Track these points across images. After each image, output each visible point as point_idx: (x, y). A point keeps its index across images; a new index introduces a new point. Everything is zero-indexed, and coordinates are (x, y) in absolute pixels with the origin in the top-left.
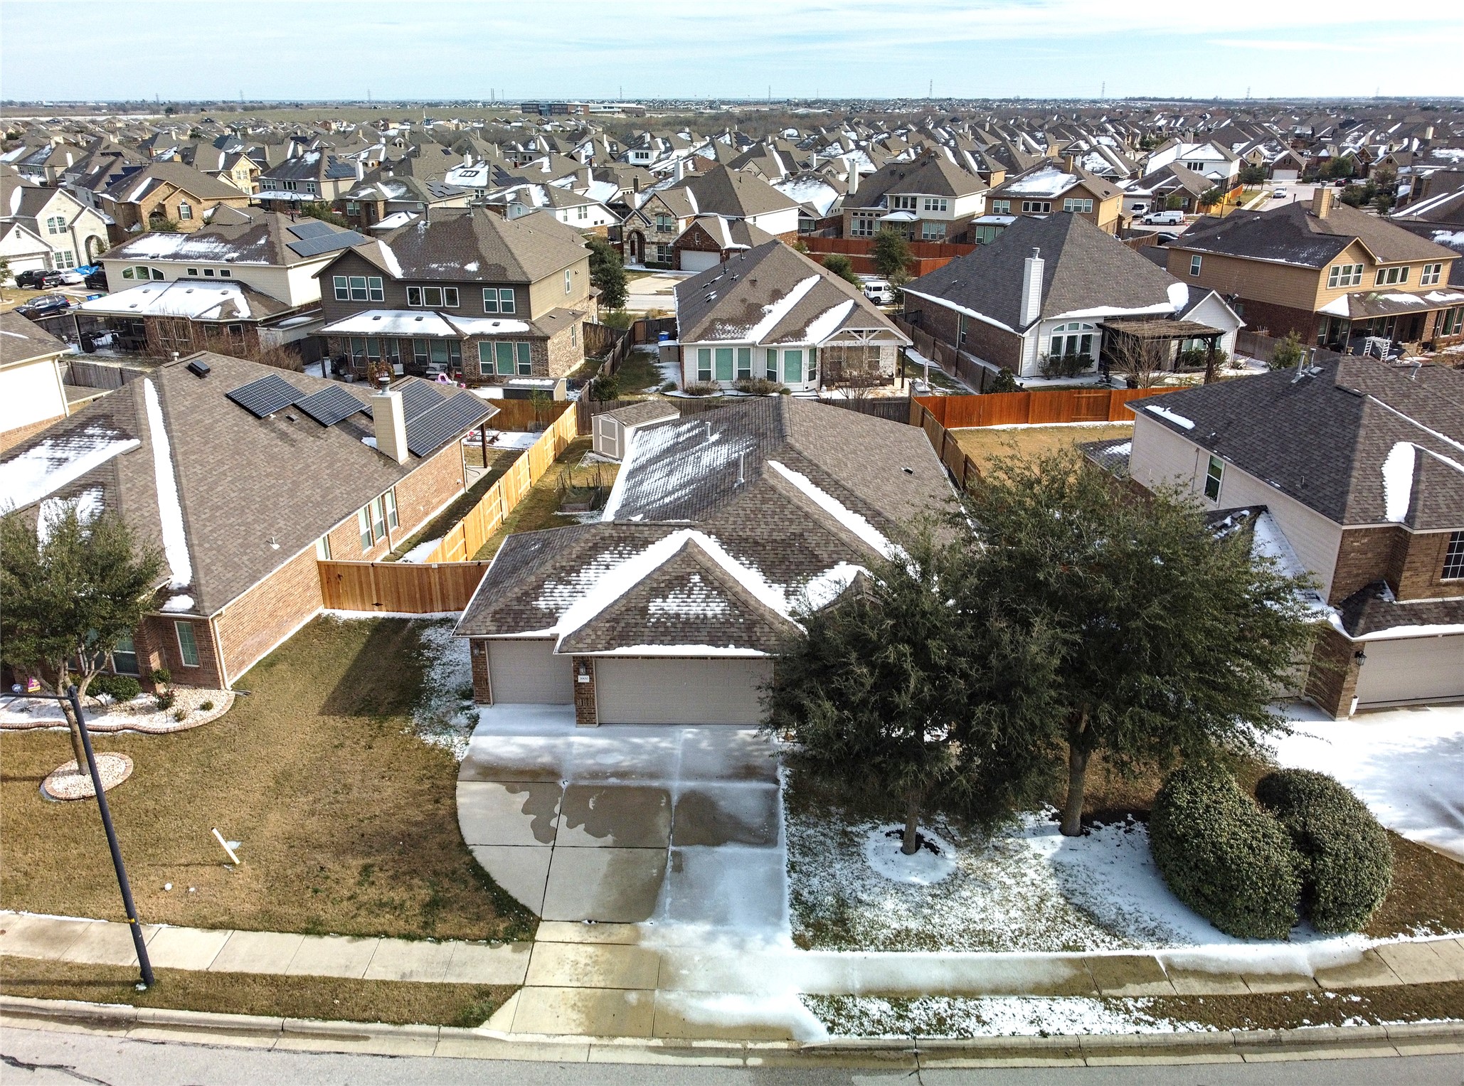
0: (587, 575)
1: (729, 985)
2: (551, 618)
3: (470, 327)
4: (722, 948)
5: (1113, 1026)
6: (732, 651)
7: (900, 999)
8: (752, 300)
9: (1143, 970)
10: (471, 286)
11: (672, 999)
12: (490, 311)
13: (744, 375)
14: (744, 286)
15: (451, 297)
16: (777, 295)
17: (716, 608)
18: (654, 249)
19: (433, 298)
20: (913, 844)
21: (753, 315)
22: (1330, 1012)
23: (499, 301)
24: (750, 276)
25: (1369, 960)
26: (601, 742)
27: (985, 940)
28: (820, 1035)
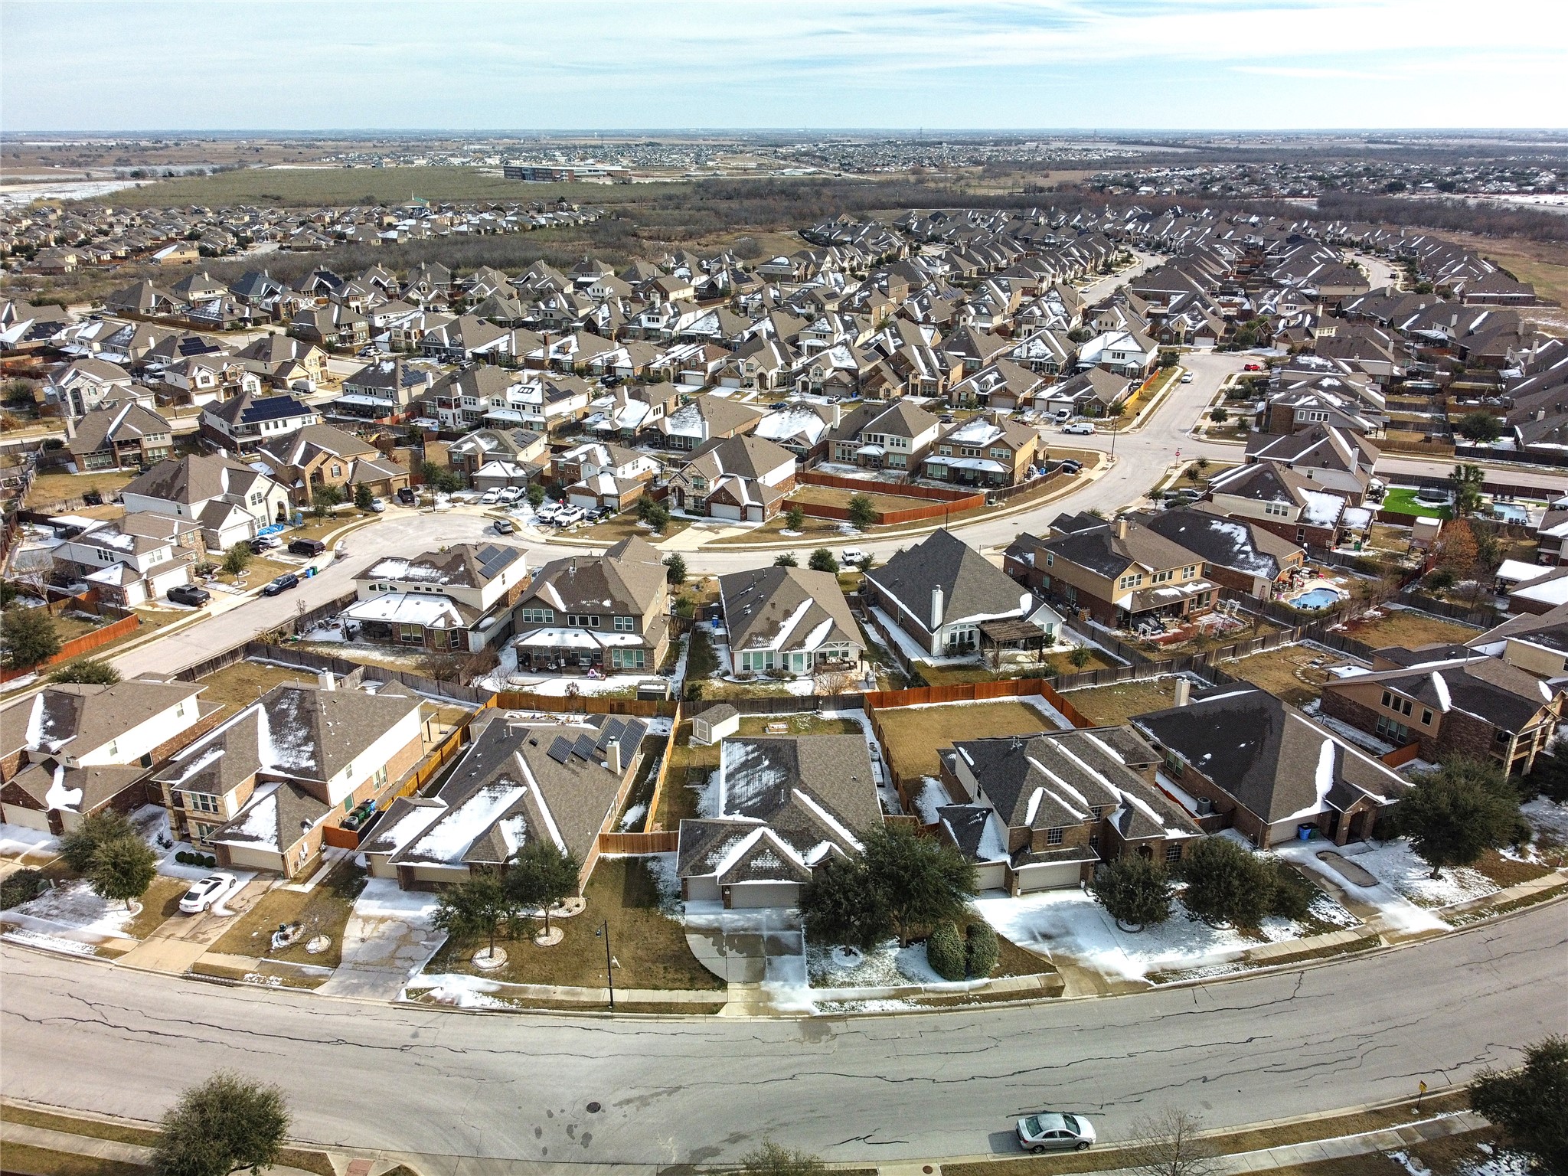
0: (725, 849)
1: (790, 1000)
2: (713, 868)
3: (610, 640)
4: (787, 989)
5: (905, 1007)
6: (783, 882)
7: (841, 1002)
8: (773, 618)
9: (917, 991)
10: (607, 616)
11: (773, 1004)
12: (619, 629)
13: (769, 666)
14: (767, 607)
15: (595, 622)
16: (787, 614)
17: (776, 864)
18: (692, 500)
19: (583, 621)
20: (849, 953)
21: (773, 630)
22: (969, 1001)
23: (624, 623)
24: (771, 601)
25: (987, 986)
26: (736, 917)
27: (869, 984)
28: (818, 1013)
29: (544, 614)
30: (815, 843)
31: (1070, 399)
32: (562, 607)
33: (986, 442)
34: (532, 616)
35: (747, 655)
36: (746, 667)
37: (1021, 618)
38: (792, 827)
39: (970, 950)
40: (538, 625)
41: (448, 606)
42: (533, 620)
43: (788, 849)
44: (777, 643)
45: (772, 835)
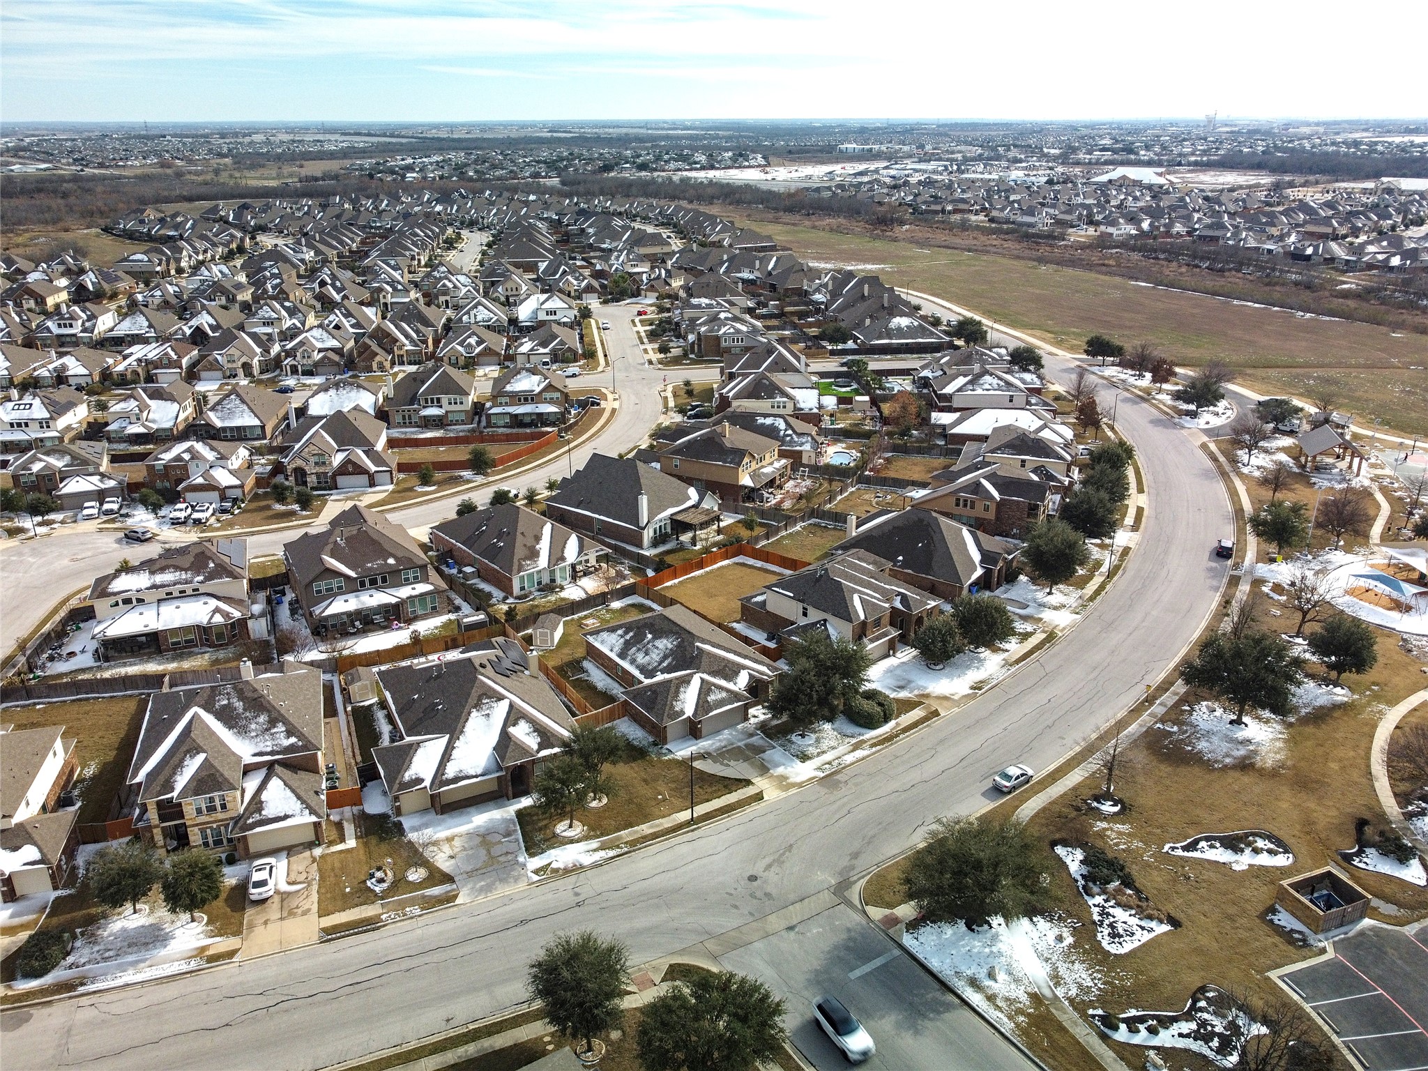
0: (682, 696)
1: (797, 774)
2: (682, 713)
3: (405, 592)
4: (789, 769)
5: (866, 753)
6: (736, 705)
7: (829, 763)
8: (529, 544)
9: (863, 742)
10: (395, 572)
11: (790, 781)
12: (407, 582)
13: (539, 583)
14: (519, 538)
15: (384, 580)
16: (538, 538)
17: (724, 694)
18: (314, 478)
19: (373, 582)
20: (803, 736)
21: (534, 554)
22: (897, 736)
23: (411, 576)
24: (519, 531)
25: (898, 724)
26: (710, 742)
27: (833, 748)
28: (822, 775)
29: (335, 583)
30: (737, 673)
31: (546, 350)
32: (352, 574)
33: (538, 390)
34: (323, 588)
35: (522, 578)
36: (522, 588)
37: (695, 506)
38: (716, 668)
39: (880, 704)
40: (331, 594)
41: (214, 603)
42: (324, 592)
43: (723, 683)
44: (543, 562)
45: (705, 676)
